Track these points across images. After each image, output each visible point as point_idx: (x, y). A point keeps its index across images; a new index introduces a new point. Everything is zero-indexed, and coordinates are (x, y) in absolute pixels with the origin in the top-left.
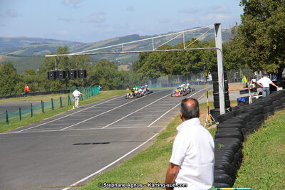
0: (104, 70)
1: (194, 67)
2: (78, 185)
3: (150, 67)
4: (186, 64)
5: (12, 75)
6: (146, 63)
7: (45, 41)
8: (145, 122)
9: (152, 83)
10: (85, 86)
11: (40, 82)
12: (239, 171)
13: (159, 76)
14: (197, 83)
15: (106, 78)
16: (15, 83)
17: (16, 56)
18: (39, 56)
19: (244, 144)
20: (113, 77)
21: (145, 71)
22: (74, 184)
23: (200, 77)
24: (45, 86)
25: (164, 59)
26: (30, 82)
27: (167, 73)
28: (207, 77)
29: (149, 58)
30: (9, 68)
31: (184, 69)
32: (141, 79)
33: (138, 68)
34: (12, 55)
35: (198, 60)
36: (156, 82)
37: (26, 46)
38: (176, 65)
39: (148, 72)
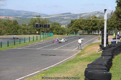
0: (55, 26)
1: (94, 28)
2: (44, 70)
3: (75, 26)
4: (90, 26)
5: (17, 26)
6: (73, 25)
7: (31, 13)
8: (72, 48)
9: (75, 33)
10: (47, 32)
11: (28, 30)
12: (111, 69)
13: (79, 30)
14: (94, 35)
15: (56, 30)
16: (18, 29)
17: (19, 18)
18: (28, 19)
19: (113, 59)
20: (59, 30)
21: (73, 28)
22: (42, 70)
23: (96, 32)
24: (30, 31)
25: (81, 23)
26: (24, 29)
27: (82, 29)
28: (99, 32)
29: (75, 23)
30: (15, 23)
31: (89, 28)
32: (71, 31)
33: (70, 26)
34: (17, 18)
35: (96, 25)
36: (77, 33)
37: (23, 14)
38: (86, 26)
39: (74, 29)
